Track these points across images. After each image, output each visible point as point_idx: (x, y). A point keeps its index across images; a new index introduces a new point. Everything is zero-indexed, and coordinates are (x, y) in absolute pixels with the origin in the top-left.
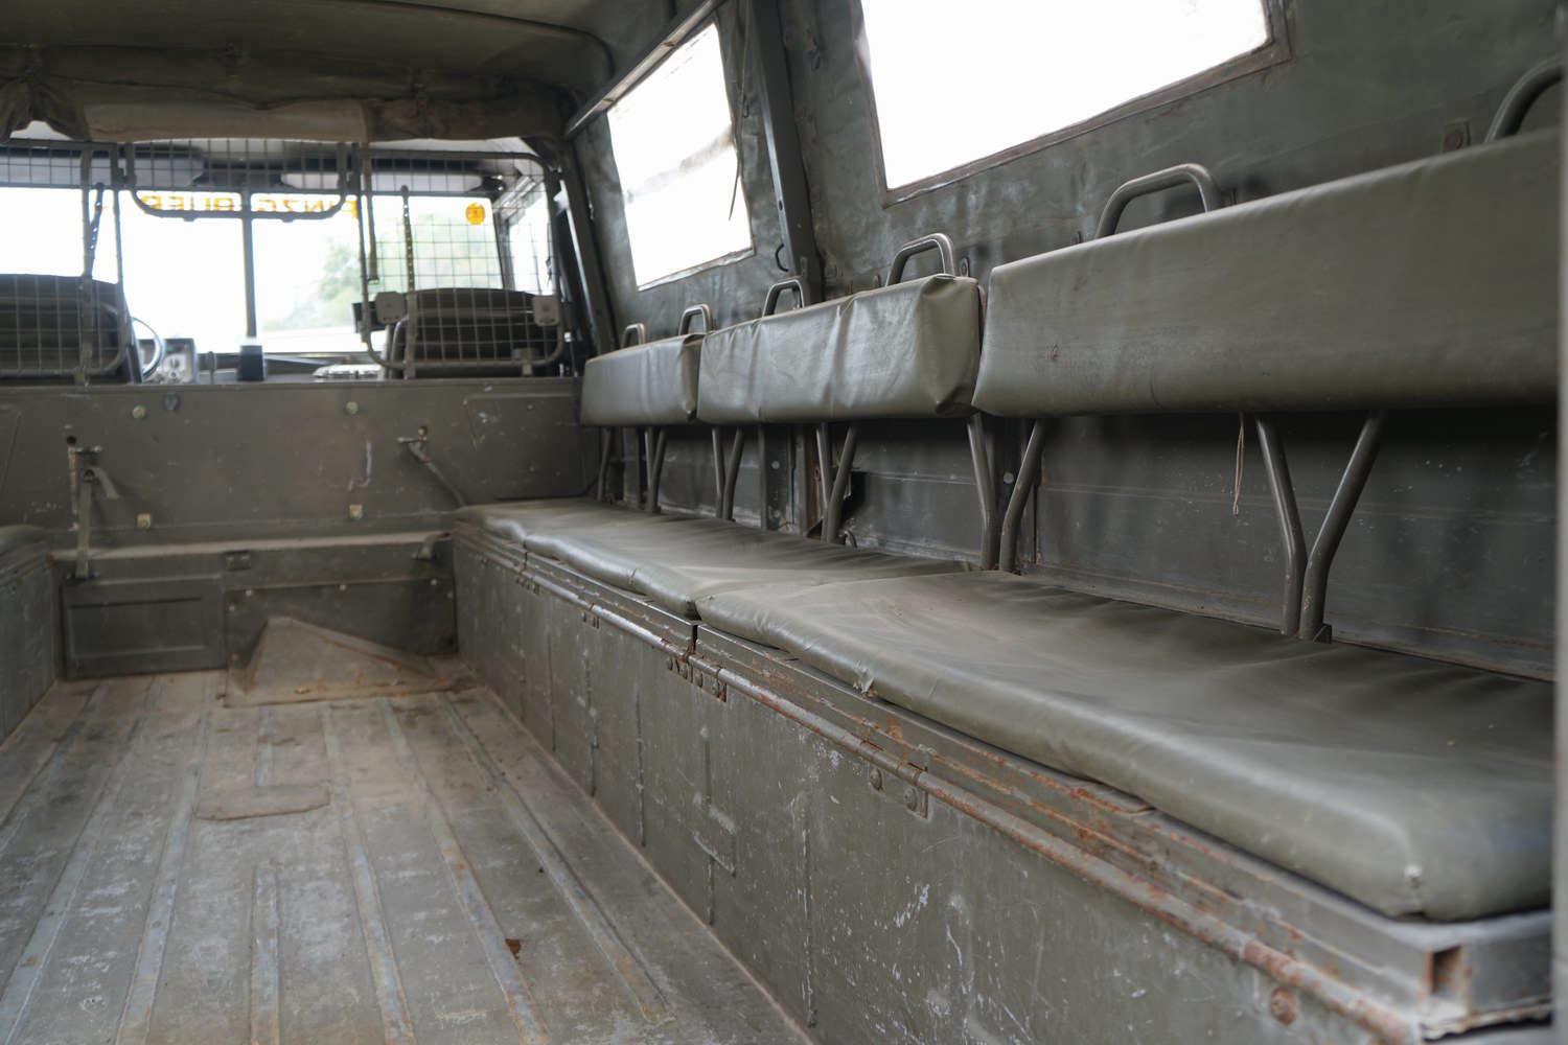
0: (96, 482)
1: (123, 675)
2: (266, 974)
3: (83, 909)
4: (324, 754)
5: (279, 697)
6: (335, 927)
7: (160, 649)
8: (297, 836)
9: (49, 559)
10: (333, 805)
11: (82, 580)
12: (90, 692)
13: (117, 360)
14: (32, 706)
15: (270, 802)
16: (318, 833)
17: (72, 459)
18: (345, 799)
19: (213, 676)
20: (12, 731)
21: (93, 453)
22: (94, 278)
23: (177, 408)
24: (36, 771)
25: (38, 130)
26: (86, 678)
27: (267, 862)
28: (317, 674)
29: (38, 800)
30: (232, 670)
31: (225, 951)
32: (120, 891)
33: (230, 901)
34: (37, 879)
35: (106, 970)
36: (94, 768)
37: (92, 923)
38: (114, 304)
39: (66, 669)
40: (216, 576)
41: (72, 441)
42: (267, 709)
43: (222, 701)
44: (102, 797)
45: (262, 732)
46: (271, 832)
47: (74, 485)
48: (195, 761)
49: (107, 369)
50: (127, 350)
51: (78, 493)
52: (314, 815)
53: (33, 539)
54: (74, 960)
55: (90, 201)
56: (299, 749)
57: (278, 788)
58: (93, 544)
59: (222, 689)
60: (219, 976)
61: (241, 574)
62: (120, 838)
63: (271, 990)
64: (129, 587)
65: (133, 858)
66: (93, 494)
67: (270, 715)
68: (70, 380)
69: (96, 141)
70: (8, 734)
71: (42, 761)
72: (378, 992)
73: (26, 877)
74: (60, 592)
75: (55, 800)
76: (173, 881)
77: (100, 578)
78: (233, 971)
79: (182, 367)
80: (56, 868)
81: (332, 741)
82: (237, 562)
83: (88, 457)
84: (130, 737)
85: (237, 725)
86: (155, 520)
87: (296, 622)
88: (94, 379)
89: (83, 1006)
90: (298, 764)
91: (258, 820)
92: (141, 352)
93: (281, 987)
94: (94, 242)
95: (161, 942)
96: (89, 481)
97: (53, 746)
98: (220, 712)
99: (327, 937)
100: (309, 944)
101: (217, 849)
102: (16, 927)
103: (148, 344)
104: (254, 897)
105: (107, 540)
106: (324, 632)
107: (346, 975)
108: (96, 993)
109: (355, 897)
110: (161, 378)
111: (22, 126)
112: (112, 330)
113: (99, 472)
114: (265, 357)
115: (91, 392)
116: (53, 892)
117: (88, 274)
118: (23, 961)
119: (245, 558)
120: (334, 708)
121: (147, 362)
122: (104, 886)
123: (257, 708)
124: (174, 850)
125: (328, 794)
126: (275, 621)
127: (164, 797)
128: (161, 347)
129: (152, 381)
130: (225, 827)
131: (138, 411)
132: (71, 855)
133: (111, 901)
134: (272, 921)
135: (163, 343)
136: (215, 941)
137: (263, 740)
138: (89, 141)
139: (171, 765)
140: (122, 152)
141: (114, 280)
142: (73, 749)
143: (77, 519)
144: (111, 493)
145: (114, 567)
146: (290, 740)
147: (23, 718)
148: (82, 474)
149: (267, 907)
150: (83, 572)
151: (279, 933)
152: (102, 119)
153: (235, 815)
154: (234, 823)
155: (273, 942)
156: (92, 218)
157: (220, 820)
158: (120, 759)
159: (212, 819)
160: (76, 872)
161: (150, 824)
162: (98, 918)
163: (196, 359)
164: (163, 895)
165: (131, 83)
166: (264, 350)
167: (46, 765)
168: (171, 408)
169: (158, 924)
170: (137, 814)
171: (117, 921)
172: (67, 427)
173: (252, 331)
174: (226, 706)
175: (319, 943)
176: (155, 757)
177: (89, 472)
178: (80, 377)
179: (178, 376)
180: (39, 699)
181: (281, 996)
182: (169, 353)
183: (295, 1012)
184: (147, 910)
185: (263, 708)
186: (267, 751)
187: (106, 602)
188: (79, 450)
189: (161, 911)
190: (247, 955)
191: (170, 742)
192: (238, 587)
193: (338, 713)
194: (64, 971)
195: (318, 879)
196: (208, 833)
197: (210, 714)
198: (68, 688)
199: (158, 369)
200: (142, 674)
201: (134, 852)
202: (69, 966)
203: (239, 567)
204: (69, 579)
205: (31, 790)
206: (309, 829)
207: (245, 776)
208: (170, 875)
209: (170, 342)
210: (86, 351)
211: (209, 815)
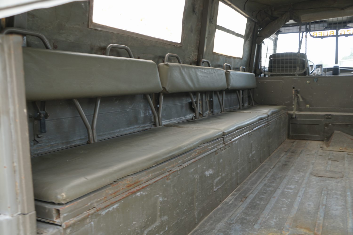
0: (298, 97)
1: (300, 139)
2: (321, 214)
3: (285, 189)
4: (344, 165)
5: (335, 150)
6: (339, 208)
7: (309, 135)
8: (334, 184)
9: (287, 113)
10: (344, 178)
11: (294, 118)
12: (293, 142)
13: (304, 71)
14: (281, 144)
15: (328, 174)
16: (339, 184)
17: (294, 92)
18: (347, 177)
19: (320, 142)
20: (277, 148)
21: (298, 91)
22: (300, 53)
23: (317, 81)
24: (281, 158)
25: (291, 21)
26: (293, 139)
27: (326, 188)
28: (345, 146)
29: (280, 164)
30: (325, 142)
31: (312, 206)
32: (293, 187)
33: (316, 195)
34: (278, 181)
35: (288, 203)
36: (292, 159)
37: (286, 192)
38: (304, 58)
39: (289, 137)
40: (323, 120)
41: (294, 88)
42: (332, 152)
43: (321, 149)
44: (292, 166)
45: (329, 157)
46: (328, 181)
47: (293, 98)
48: (313, 161)
49: (302, 72)
50: (307, 68)
51: (294, 99)
52: (339, 180)
53: (284, 109)
54: (282, 199)
55: (300, 36)
56: (338, 163)
57: (331, 171)
58: (296, 110)
59: (322, 146)
60: (311, 211)
61: (329, 120)
62: (295, 175)
63: (322, 218)
64: (303, 121)
65: (297, 181)
66: (297, 100)
67: (332, 154)
68: (294, 75)
69: (302, 22)
70: (276, 149)
71: (282, 156)
72: (348, 227)
73: (275, 180)
74: (289, 120)
75: (283, 165)
76: (304, 187)
77: (297, 118)
78: (314, 211)
79: (319, 71)
80: (282, 179)
81: (346, 162)
82: (328, 117)
83: (297, 92)
84: (300, 154)
85: (324, 155)
86: (310, 106)
87: (341, 132)
88: (299, 75)
89: (282, 209)
90: (337, 166)
91: (325, 178)
92: (310, 68)
93: (324, 218)
94: (301, 45)
95: (300, 200)
96: (296, 97)
97: (285, 153)
98: (320, 151)
99: (337, 209)
100: (332, 210)
101: (315, 182)
102: (273, 190)
103: (312, 66)
104: (321, 196)
105: (300, 110)
106: (348, 136)
107: (340, 220)
108: (285, 207)
109: (346, 202)
110: (314, 74)
111: (288, 21)
112: (304, 64)
113: (299, 95)
114: (339, 68)
115: (298, 78)
116: (280, 184)
117: (299, 52)
118: (273, 197)
119: (330, 116)
120: (348, 154)
121: (311, 70)
122: (290, 185)
123: (329, 151)
124: (305, 181)
125: (343, 175)
126: (336, 132)
127: (305, 168)
128: (315, 67)
129: (311, 75)
130: (317, 178)
131: (308, 82)
132: (284, 177)
133: (291, 189)
134: (324, 202)
135: (315, 66)
136: (311, 203)
137: (329, 159)
138: (301, 23)
139: (308, 161)
140: (308, 24)
141: (304, 53)
142: (288, 154)
143: (293, 105)
144: (301, 100)
145: (300, 116)
146: (336, 160)
147: (280, 146)
148: (295, 95)
149: (324, 199)
150: (294, 116)
151: (326, 205)
152: (304, 18)
153: (320, 176)
154: (320, 178)
155: (324, 207)
156: (301, 40)
157: (317, 176)
158: (297, 158)
159: (315, 175)
160: (285, 181)
161: (301, 174)
162: (288, 192)
163: (323, 69)
164: (302, 190)
165: (311, 9)
166: (339, 67)
167: (283, 157)
168: (315, 81)
169: (299, 196)
170: (299, 171)
171: (292, 193)
172: (293, 85)
173: (336, 62)
174: (322, 150)
175: (335, 210)
176: (305, 159)
177: (297, 95)
178: (296, 74)
179: (318, 73)
180: (283, 142)
181: (324, 220)
182: (317, 68)
183: (327, 225)
184: (298, 193)
185: (331, 151)
186: (330, 162)
187: (298, 123)
188: (295, 90)
189: (301, 194)
190: (318, 209)
191: (308, 156)
192: (327, 123)
193: (349, 156)
194: (280, 201)
195: (338, 195)
196: (313, 178)
197: (318, 151)
198: (289, 141)
199: (314, 72)
200: (305, 140)
201: (297, 179)
202: (281, 200)
203: (328, 118)
204: (291, 118)
205: (279, 162)
206: (337, 183)
207: (324, 167)
208: (304, 186)
209: (317, 65)
210: (298, 68)
211: (314, 174)
